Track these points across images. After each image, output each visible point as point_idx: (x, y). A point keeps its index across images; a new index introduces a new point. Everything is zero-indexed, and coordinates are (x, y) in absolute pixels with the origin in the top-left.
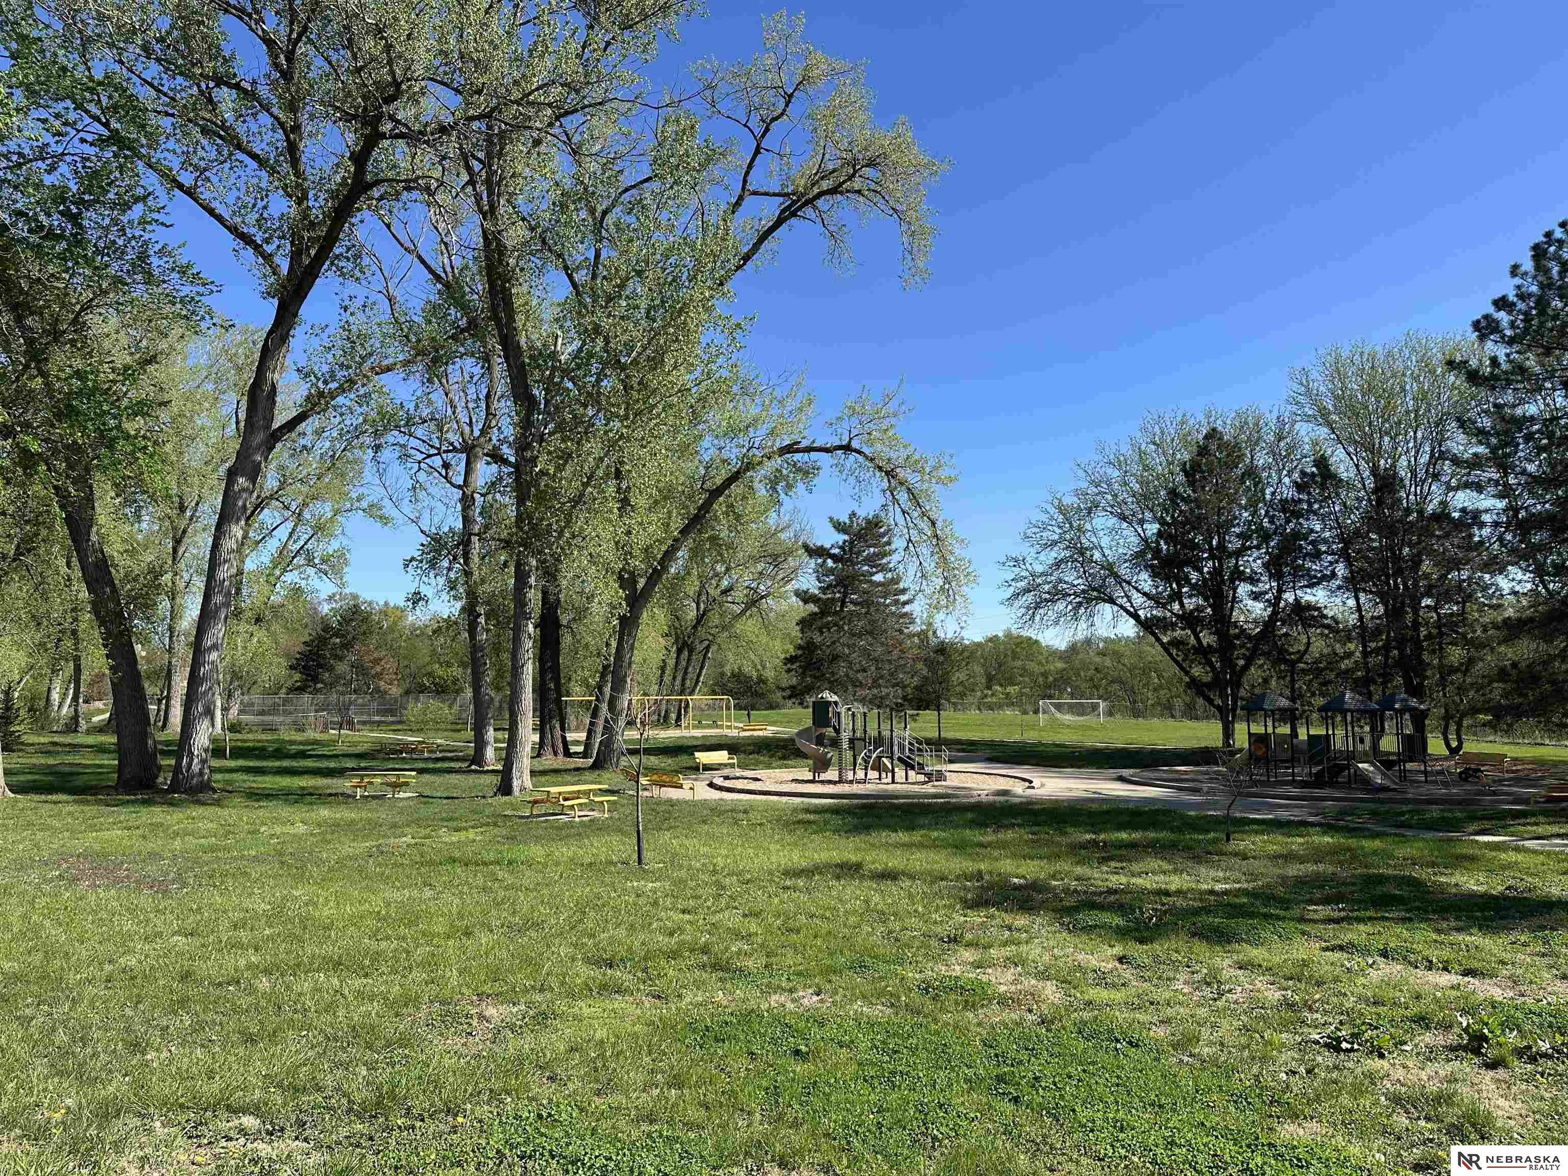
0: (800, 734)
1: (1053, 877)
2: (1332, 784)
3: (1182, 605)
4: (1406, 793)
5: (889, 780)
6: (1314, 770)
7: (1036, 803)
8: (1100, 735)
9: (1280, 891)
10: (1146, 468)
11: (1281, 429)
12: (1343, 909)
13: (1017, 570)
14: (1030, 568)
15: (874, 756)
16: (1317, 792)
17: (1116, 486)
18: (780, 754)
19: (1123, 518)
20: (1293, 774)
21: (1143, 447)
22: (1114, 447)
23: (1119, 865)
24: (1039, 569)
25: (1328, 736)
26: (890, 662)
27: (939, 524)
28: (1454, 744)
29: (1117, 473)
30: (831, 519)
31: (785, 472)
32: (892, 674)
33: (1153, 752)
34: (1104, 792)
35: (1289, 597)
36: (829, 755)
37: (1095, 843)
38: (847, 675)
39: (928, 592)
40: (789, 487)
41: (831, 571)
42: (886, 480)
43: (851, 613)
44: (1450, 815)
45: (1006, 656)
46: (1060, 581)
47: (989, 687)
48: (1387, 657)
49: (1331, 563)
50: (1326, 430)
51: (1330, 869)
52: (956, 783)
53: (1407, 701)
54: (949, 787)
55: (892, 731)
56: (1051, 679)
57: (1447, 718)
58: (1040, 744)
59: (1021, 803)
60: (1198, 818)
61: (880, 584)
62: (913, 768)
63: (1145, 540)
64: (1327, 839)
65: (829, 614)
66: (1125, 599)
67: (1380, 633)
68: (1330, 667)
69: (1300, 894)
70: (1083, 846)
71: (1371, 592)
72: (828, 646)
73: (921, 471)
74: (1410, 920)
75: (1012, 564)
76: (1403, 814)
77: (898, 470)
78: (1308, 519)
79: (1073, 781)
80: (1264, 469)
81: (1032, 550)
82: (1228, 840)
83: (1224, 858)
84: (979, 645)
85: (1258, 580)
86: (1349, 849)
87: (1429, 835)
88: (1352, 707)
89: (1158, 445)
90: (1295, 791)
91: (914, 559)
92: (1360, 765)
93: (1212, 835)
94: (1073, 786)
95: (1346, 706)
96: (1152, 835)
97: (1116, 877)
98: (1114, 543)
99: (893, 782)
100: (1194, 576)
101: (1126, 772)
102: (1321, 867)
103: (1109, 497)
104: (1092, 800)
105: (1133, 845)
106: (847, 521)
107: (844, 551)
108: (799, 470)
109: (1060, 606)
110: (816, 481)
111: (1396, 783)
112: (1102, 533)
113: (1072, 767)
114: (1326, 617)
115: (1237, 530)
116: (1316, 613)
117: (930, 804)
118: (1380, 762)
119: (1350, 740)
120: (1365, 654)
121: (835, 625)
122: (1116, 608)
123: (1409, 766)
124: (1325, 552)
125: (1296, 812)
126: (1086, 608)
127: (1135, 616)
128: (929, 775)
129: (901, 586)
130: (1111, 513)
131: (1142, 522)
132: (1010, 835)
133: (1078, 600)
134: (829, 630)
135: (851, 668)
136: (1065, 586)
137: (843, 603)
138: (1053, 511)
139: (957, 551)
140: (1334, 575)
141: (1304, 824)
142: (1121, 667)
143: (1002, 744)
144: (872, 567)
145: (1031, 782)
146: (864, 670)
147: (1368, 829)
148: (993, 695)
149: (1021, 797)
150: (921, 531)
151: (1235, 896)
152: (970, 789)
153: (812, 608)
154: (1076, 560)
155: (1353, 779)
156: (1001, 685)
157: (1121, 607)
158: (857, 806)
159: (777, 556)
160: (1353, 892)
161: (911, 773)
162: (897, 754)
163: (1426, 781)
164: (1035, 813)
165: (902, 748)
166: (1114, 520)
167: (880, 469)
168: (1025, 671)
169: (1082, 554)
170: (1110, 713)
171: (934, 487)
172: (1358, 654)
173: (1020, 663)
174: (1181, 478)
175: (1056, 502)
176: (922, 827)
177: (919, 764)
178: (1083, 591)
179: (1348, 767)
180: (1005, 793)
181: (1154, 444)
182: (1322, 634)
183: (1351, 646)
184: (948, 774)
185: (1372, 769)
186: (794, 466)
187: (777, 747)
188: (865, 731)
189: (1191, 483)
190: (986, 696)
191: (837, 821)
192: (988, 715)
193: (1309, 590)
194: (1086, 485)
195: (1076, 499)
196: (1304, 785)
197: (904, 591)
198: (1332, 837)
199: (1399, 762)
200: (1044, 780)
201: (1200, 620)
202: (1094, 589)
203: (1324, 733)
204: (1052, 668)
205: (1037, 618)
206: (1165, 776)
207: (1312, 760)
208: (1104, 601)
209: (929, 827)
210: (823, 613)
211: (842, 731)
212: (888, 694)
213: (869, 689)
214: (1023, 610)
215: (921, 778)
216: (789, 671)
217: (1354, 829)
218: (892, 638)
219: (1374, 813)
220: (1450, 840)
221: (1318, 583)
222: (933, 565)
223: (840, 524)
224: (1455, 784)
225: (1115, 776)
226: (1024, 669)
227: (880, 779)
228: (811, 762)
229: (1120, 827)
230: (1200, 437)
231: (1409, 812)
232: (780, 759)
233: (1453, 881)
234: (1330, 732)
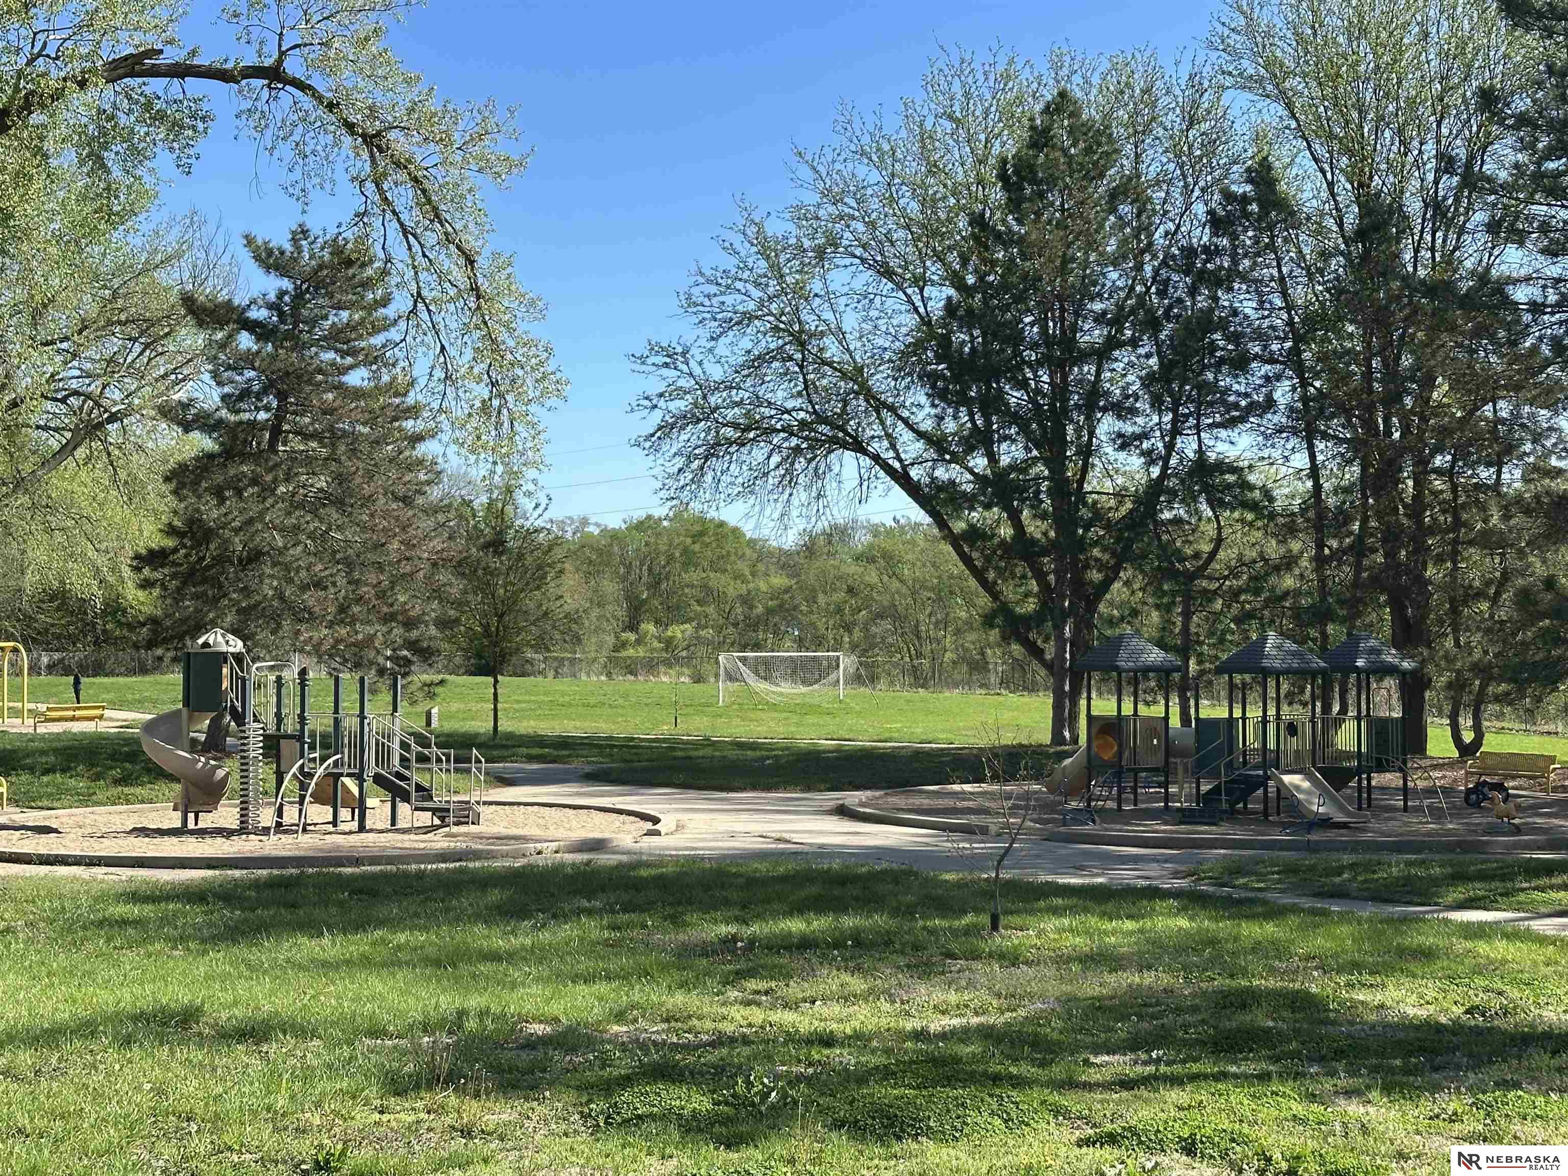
0: (149, 727)
1: (620, 1017)
2: (1232, 815)
3: (993, 458)
4: (1364, 830)
5: (355, 825)
6: (1205, 788)
7: (648, 865)
8: (831, 726)
9: (1053, 1030)
10: (933, 169)
11: (1195, 105)
12: (1158, 1060)
13: (671, 373)
14: (697, 371)
15: (320, 771)
16: (1205, 831)
17: (875, 204)
18: (116, 773)
19: (886, 272)
20: (1167, 798)
21: (928, 125)
22: (870, 119)
23: (762, 985)
24: (717, 373)
25: (1231, 721)
26: (380, 567)
27: (482, 262)
28: (1468, 737)
29: (874, 176)
30: (249, 241)
31: (123, 120)
32: (381, 595)
33: (918, 754)
34: (797, 838)
35: (1188, 446)
36: (220, 773)
37: (729, 942)
38: (281, 598)
39: (459, 413)
40: (136, 155)
41: (247, 360)
42: (365, 155)
43: (293, 457)
44: (1421, 873)
45: (670, 559)
46: (758, 401)
47: (632, 626)
48: (1358, 568)
49: (1267, 378)
50: (1281, 111)
51: (1166, 980)
52: (500, 829)
53: (1379, 652)
54: (480, 837)
55: (362, 717)
56: (760, 609)
57: (1457, 687)
58: (707, 742)
59: (620, 866)
60: (959, 885)
61: (358, 394)
62: (406, 798)
63: (926, 321)
64: (1183, 923)
65: (245, 457)
66: (886, 443)
67: (1348, 520)
68: (1256, 584)
69: (1089, 1032)
70: (706, 950)
71: (1340, 441)
72: (237, 531)
73: (445, 141)
74: (1264, 1077)
75: (660, 360)
76: (1339, 872)
77: (392, 135)
78: (1230, 289)
79: (744, 816)
80: (1158, 183)
81: (700, 331)
82: (995, 927)
83: (977, 965)
84: (614, 536)
85: (1133, 411)
86: (1213, 942)
87: (1367, 911)
88: (1277, 664)
89: (957, 121)
90: (1162, 829)
91: (429, 339)
92: (1287, 778)
93: (968, 919)
94: (739, 827)
95: (1266, 663)
96: (849, 922)
97: (746, 1011)
98: (868, 327)
99: (362, 828)
100: (1015, 397)
101: (854, 798)
102: (1149, 978)
103: (861, 227)
104: (762, 855)
105: (805, 944)
106: (288, 247)
107: (281, 314)
108: (160, 117)
109: (759, 453)
110: (201, 145)
111: (1349, 814)
112: (843, 301)
113: (754, 788)
114: (1251, 487)
115: (1098, 306)
116: (1231, 478)
117: (420, 875)
118: (1319, 770)
119: (1271, 728)
120: (1320, 561)
121: (254, 482)
122: (866, 462)
123: (1377, 779)
124: (1256, 357)
125: (1153, 870)
126: (809, 461)
127: (902, 479)
128: (441, 813)
129: (410, 400)
130: (863, 261)
131: (920, 282)
132: (567, 931)
133: (794, 441)
134: (239, 493)
135: (290, 581)
136: (767, 412)
137: (276, 432)
138: (744, 249)
139: (521, 327)
140: (1270, 404)
141: (1153, 893)
142: (895, 584)
143: (629, 746)
144: (344, 354)
145: (656, 820)
146: (319, 584)
147: (1265, 902)
148: (639, 642)
149: (628, 852)
150: (442, 277)
151: (962, 1041)
152: (524, 839)
153: (202, 442)
154: (790, 358)
155: (1272, 805)
156: (657, 622)
157: (876, 458)
158: (256, 885)
159: (151, 323)
160: (1185, 1027)
161: (404, 809)
162: (371, 769)
163: (1406, 809)
164: (638, 885)
165: (383, 755)
166: (867, 275)
167: (350, 127)
168: (708, 594)
169: (802, 345)
170: (857, 679)
171: (473, 179)
172: (1304, 563)
173: (695, 576)
174: (997, 194)
175: (751, 231)
176: (381, 923)
177: (419, 788)
178: (803, 424)
179: (1263, 782)
180: (598, 845)
181: (951, 118)
182: (1242, 520)
183: (1295, 546)
184: (481, 809)
185: (1306, 784)
186: (148, 106)
187: (113, 757)
188: (302, 719)
189: (1014, 204)
190: (624, 645)
191: (196, 915)
192: (624, 682)
193: (1223, 433)
194: (816, 198)
195: (791, 227)
196: (1185, 817)
197: (414, 411)
198: (1191, 919)
199: (1358, 771)
200: (685, 817)
201: (1020, 489)
202: (825, 421)
203: (1226, 715)
204: (763, 586)
205: (708, 478)
206: (926, 802)
207: (1199, 769)
208: (845, 446)
209: (394, 924)
210: (229, 454)
211: (249, 718)
212: (371, 638)
213: (331, 625)
214: (680, 462)
215: (425, 818)
216: (146, 585)
217: (1240, 902)
218: (386, 514)
219: (1290, 870)
220: (1405, 919)
221: (1243, 419)
222: (469, 354)
223: (270, 253)
224: (1455, 813)
225: (832, 804)
226: (705, 587)
227: (334, 823)
228: (178, 787)
229: (799, 909)
230: (1039, 107)
231: (1352, 866)
232: (117, 782)
233: (1378, 997)
234: (1237, 713)
